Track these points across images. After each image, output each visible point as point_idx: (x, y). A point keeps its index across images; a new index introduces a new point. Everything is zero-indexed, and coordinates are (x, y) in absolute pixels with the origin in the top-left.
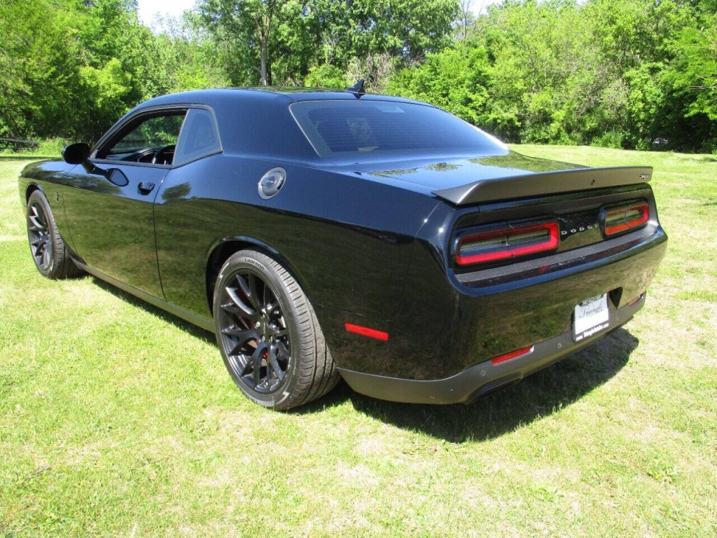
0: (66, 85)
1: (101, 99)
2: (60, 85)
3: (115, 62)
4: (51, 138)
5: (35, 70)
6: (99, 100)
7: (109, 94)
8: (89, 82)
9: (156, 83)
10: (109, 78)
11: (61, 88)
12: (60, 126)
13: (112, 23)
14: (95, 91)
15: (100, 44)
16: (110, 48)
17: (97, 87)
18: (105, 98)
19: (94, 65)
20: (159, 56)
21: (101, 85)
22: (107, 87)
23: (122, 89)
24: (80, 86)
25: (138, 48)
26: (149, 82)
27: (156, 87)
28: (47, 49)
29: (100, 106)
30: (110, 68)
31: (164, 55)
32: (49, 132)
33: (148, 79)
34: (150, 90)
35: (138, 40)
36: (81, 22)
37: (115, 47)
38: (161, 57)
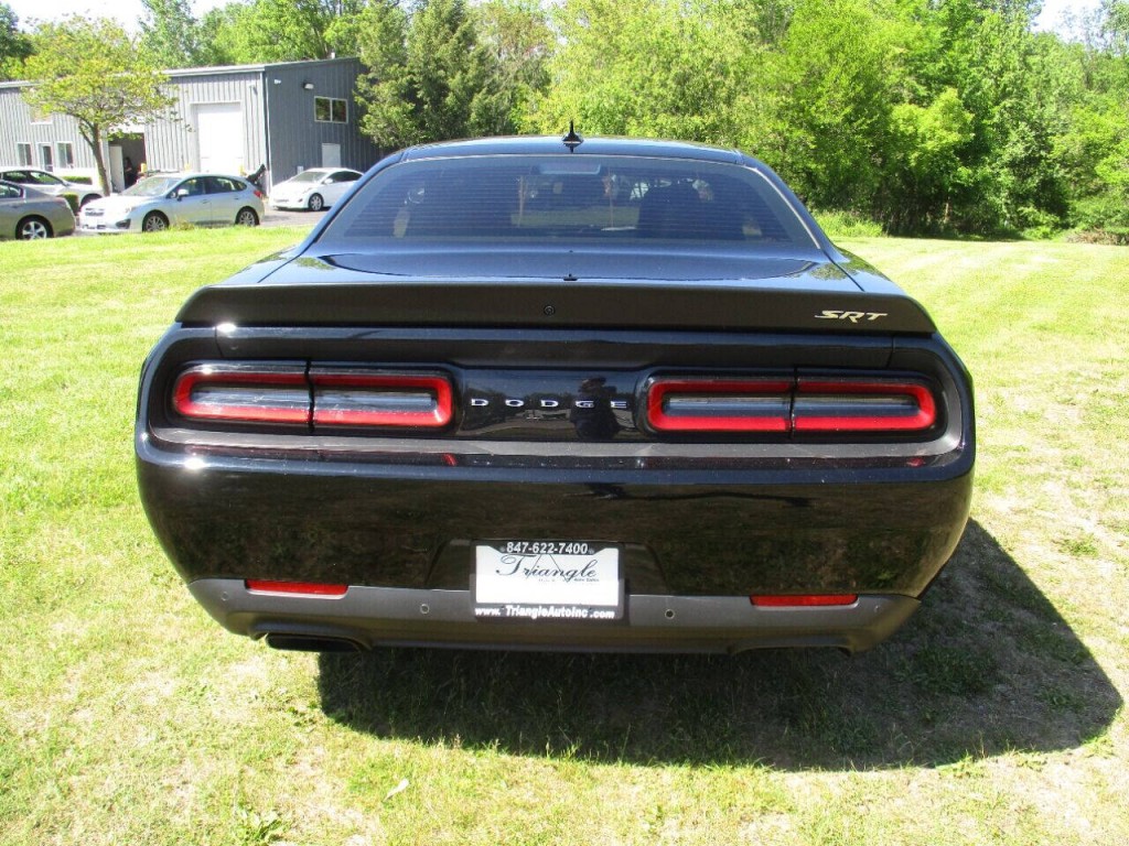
0: (868, 134)
1: (916, 154)
2: (857, 133)
3: (950, 94)
4: (830, 211)
5: (824, 112)
6: (914, 156)
7: (930, 145)
8: (902, 128)
9: (1033, 126)
10: (936, 120)
11: (858, 137)
12: (848, 195)
13: (961, 33)
14: (911, 141)
15: (932, 69)
16: (950, 71)
17: (914, 136)
18: (925, 151)
19: (918, 101)
20: (1048, 82)
21: (920, 131)
22: (928, 136)
23: (954, 137)
24: (887, 133)
25: (1014, 70)
26: (1023, 125)
27: (1033, 133)
28: (845, 81)
29: (913, 164)
30: (941, 104)
31: (1057, 79)
32: (830, 202)
33: (1023, 119)
34: (1023, 138)
35: (1016, 57)
36: (911, 37)
37: (958, 72)
38: (1053, 83)
